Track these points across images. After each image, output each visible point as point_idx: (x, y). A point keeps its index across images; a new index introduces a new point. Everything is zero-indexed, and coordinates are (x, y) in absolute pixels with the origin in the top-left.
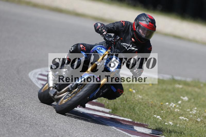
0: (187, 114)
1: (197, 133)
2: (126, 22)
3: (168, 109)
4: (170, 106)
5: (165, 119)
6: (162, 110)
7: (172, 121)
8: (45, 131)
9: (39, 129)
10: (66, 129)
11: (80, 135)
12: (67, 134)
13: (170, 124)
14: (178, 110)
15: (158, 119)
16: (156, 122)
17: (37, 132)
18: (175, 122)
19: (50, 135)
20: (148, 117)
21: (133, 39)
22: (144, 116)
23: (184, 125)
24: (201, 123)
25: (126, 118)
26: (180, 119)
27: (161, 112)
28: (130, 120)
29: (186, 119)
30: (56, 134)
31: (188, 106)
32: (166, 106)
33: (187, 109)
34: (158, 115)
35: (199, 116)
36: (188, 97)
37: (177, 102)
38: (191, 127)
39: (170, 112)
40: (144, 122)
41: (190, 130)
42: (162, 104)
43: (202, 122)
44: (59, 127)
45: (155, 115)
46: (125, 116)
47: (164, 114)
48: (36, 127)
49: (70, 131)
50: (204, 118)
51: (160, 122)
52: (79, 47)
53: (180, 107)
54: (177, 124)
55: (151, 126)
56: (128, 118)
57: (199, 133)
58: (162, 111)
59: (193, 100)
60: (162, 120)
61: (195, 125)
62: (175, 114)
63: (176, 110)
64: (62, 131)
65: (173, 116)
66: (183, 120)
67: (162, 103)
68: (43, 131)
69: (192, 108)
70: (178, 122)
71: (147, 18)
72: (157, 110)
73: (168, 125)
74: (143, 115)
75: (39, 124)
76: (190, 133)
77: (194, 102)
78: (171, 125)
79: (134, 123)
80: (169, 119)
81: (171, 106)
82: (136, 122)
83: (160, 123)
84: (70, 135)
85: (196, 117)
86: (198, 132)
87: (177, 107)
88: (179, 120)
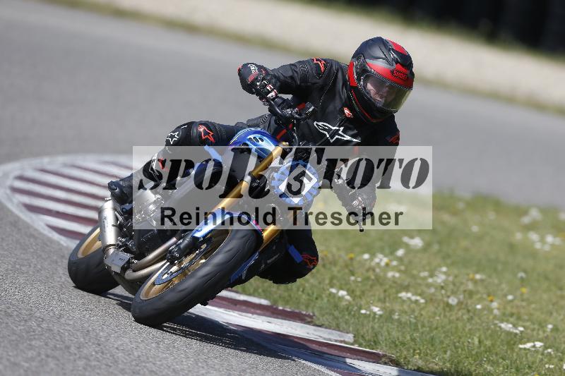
0: (420, 285)
1: (447, 336)
2: (329, 63)
3: (368, 270)
4: (373, 264)
5: (360, 298)
6: (353, 274)
7: (380, 304)
8: (32, 333)
9: (15, 328)
10: (90, 329)
11: (129, 344)
12: (92, 341)
13: (375, 314)
14: (397, 275)
15: (341, 298)
16: (336, 306)
17: (9, 336)
18: (388, 307)
19: (46, 344)
20: (313, 294)
21: (347, 111)
22: (303, 291)
23: (412, 316)
24: (459, 310)
25: (254, 296)
26: (400, 298)
27: (349, 280)
28: (264, 302)
29: (418, 298)
30: (62, 341)
31: (424, 262)
32: (362, 263)
33: (420, 272)
34: (342, 289)
35: (452, 290)
36: (423, 239)
37: (392, 252)
38: (432, 322)
39: (373, 280)
40: (303, 307)
41: (428, 329)
42: (351, 259)
43: (463, 306)
44: (71, 323)
45: (332, 287)
46: (252, 291)
47: (357, 286)
48: (7, 323)
49: (101, 334)
50: (467, 296)
51: (346, 307)
52: (195, 131)
53: (402, 264)
54: (392, 312)
55: (321, 318)
56: (259, 296)
57: (452, 338)
58: (353, 278)
59: (436, 247)
60: (353, 303)
61: (442, 316)
62: (387, 286)
63: (390, 274)
64: (79, 334)
65: (381, 291)
66: (409, 302)
67: (352, 255)
68: (28, 332)
69: (435, 269)
70: (397, 307)
71: (389, 50)
72: (339, 275)
73: (370, 315)
74: (301, 289)
75: (15, 313)
76: (428, 337)
77: (439, 251)
78: (377, 316)
79: (276, 309)
80: (373, 298)
81: (378, 264)
82: (281, 308)
83: (347, 309)
84: (99, 345)
85: (446, 294)
86: (450, 335)
87: (395, 266)
88: (399, 300)
